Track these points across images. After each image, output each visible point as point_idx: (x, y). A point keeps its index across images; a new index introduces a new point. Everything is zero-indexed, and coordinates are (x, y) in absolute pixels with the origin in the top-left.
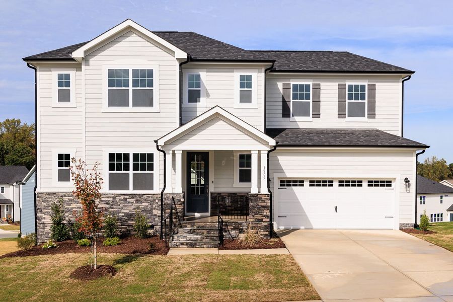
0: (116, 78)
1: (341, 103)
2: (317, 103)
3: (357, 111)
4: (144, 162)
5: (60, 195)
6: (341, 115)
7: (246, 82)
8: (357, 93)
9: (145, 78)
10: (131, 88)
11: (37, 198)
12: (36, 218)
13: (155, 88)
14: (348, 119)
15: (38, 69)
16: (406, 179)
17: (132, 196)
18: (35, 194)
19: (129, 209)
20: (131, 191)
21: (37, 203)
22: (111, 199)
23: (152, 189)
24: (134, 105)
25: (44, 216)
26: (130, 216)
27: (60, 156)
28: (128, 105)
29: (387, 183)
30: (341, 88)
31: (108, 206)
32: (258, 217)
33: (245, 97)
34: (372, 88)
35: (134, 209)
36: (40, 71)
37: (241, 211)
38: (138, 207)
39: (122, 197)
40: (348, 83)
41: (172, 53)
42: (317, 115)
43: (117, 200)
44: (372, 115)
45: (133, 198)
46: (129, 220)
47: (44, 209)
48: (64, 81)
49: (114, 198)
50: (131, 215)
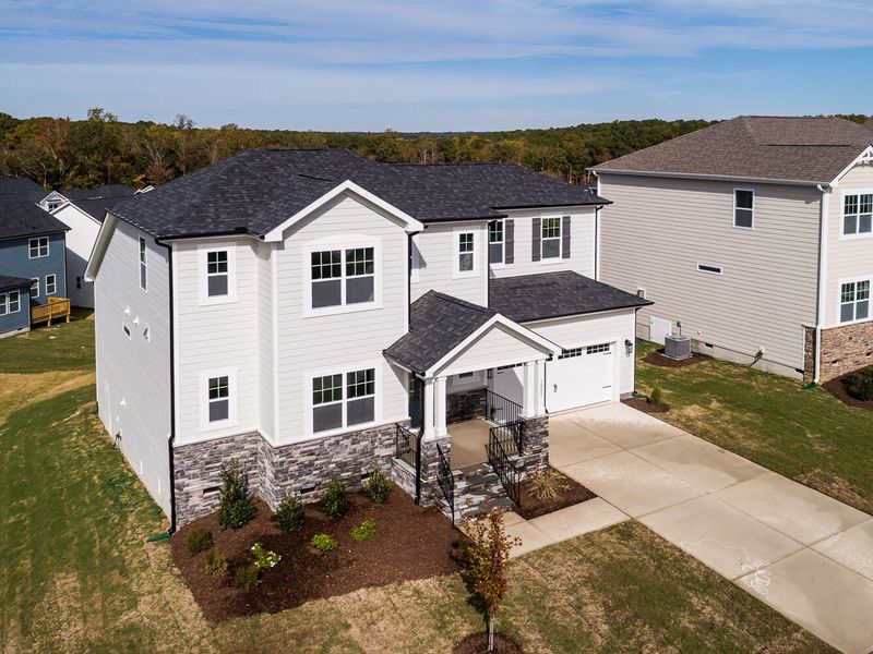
0: (324, 264)
1: (536, 243)
2: (510, 245)
3: (551, 251)
4: (363, 382)
5: (213, 442)
6: (536, 258)
7: (466, 242)
8: (551, 229)
9: (362, 259)
10: (344, 278)
11: (175, 456)
12: (173, 486)
13: (377, 275)
14: (543, 261)
15: (174, 247)
16: (627, 341)
17: (347, 436)
18: (171, 449)
19: (342, 456)
20: (345, 429)
21: (175, 462)
22: (317, 447)
23: (372, 419)
24: (349, 301)
25: (187, 481)
26: (342, 466)
27: (213, 382)
28: (339, 303)
29: (604, 347)
30: (536, 224)
31: (314, 457)
32: (536, 447)
33: (466, 263)
34: (567, 221)
35: (350, 453)
36: (179, 250)
37: (462, 416)
38: (354, 451)
39: (333, 441)
40: (543, 217)
41: (403, 223)
42: (510, 260)
43: (326, 447)
44: (567, 255)
45: (347, 438)
46: (342, 472)
47: (188, 469)
48: (218, 262)
49: (322, 444)
50: (345, 464)
